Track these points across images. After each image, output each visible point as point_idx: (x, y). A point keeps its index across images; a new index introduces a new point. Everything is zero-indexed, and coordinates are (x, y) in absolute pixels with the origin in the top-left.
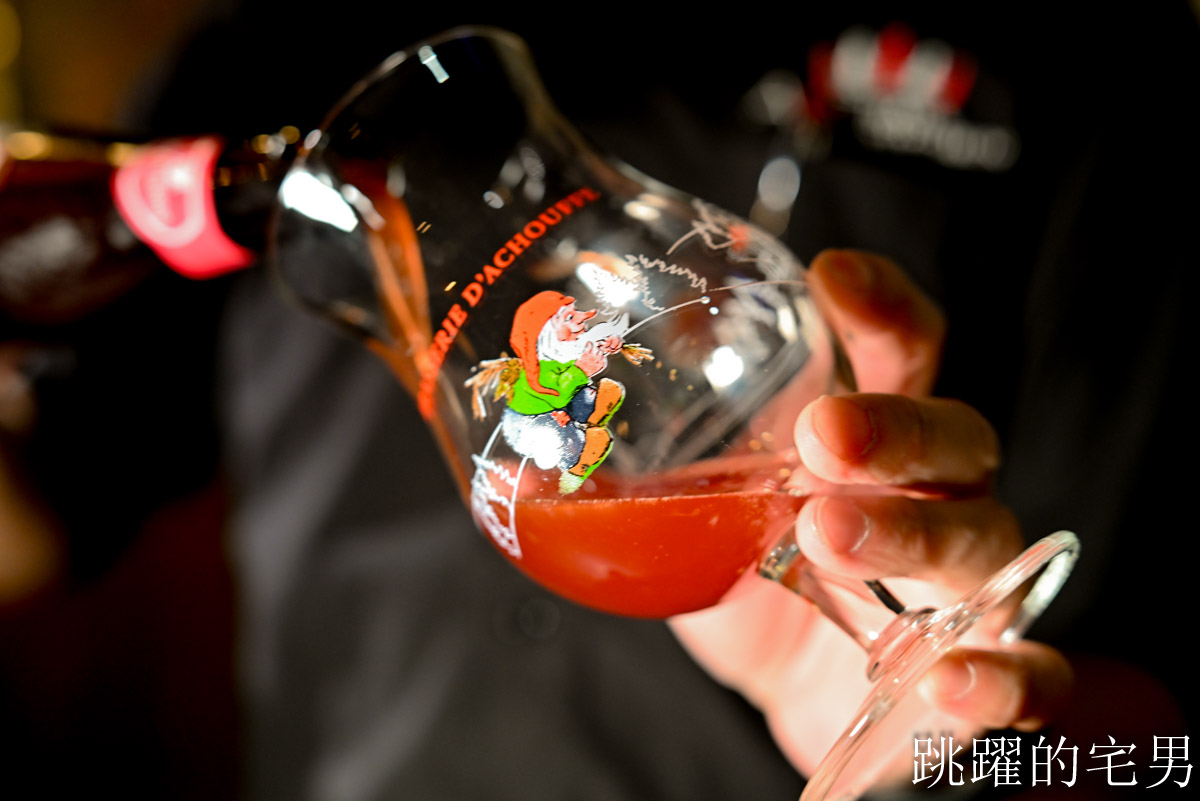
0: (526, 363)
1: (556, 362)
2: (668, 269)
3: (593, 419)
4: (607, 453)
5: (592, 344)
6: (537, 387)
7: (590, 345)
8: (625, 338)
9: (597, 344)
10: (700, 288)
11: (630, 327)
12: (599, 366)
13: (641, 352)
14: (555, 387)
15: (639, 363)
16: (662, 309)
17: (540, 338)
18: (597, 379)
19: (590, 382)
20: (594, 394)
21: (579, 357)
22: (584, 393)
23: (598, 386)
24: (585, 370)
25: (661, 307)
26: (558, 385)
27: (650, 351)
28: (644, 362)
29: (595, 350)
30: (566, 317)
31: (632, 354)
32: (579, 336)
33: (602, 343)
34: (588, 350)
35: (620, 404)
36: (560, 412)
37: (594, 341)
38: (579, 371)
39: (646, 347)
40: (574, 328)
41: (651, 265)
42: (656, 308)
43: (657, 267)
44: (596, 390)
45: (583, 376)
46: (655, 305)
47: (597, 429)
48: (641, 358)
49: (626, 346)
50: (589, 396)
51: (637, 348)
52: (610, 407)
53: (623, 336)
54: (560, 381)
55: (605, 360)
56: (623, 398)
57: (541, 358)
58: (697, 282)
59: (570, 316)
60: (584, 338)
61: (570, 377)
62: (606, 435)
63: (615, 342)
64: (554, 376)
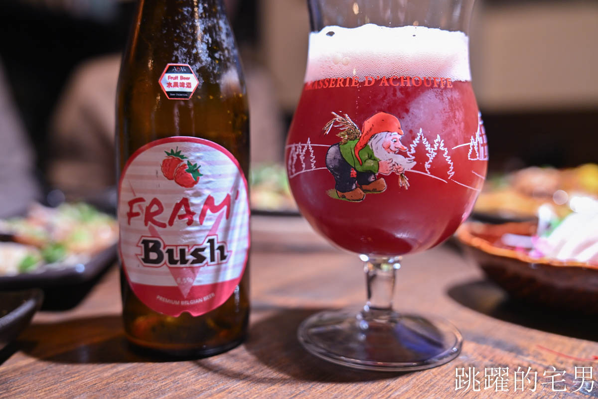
0: (362, 138)
1: (373, 152)
2: (446, 156)
3: (364, 187)
4: (356, 202)
5: (392, 161)
6: (357, 152)
7: (391, 161)
8: (405, 171)
9: (393, 163)
10: (449, 175)
11: (412, 169)
12: (386, 172)
13: (405, 183)
14: (363, 162)
15: (401, 186)
16: (430, 173)
17: (376, 135)
18: (380, 176)
19: (377, 174)
20: (373, 180)
21: (383, 161)
22: (371, 175)
23: (378, 179)
24: (380, 168)
25: (429, 172)
26: (365, 161)
27: (409, 185)
28: (403, 187)
29: (391, 165)
30: (393, 139)
31: (402, 180)
32: (391, 153)
33: (396, 165)
34: (388, 161)
35: (379, 193)
36: (355, 171)
37: (394, 161)
38: (377, 166)
39: (409, 183)
40: (392, 148)
41: (442, 149)
42: (428, 171)
43: (444, 152)
44: (376, 180)
45: (377, 169)
46: (428, 169)
47: (361, 191)
48: (404, 185)
49: (403, 175)
50: (372, 179)
51: (406, 179)
52: (374, 190)
53: (405, 170)
54: (367, 161)
55: (390, 173)
56: (382, 192)
57: (369, 144)
58: (451, 172)
59: (395, 140)
60: (392, 155)
61: (372, 164)
62: (363, 197)
63: (401, 170)
64: (367, 156)
